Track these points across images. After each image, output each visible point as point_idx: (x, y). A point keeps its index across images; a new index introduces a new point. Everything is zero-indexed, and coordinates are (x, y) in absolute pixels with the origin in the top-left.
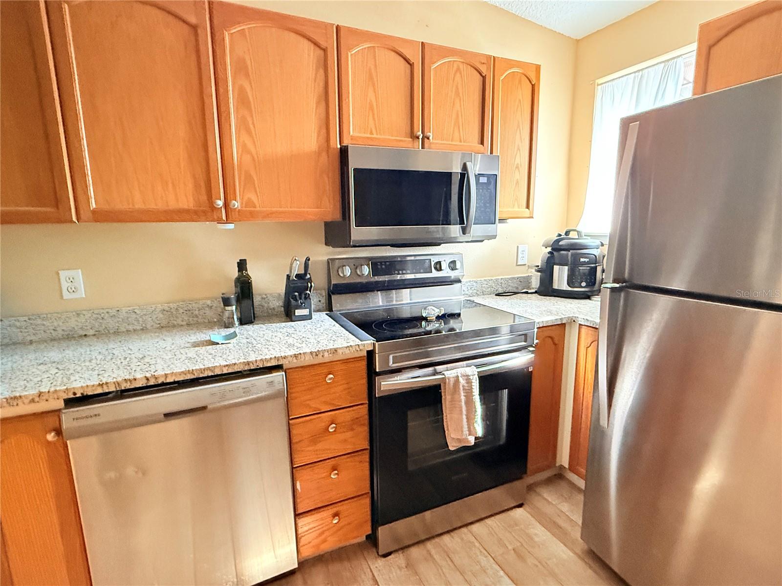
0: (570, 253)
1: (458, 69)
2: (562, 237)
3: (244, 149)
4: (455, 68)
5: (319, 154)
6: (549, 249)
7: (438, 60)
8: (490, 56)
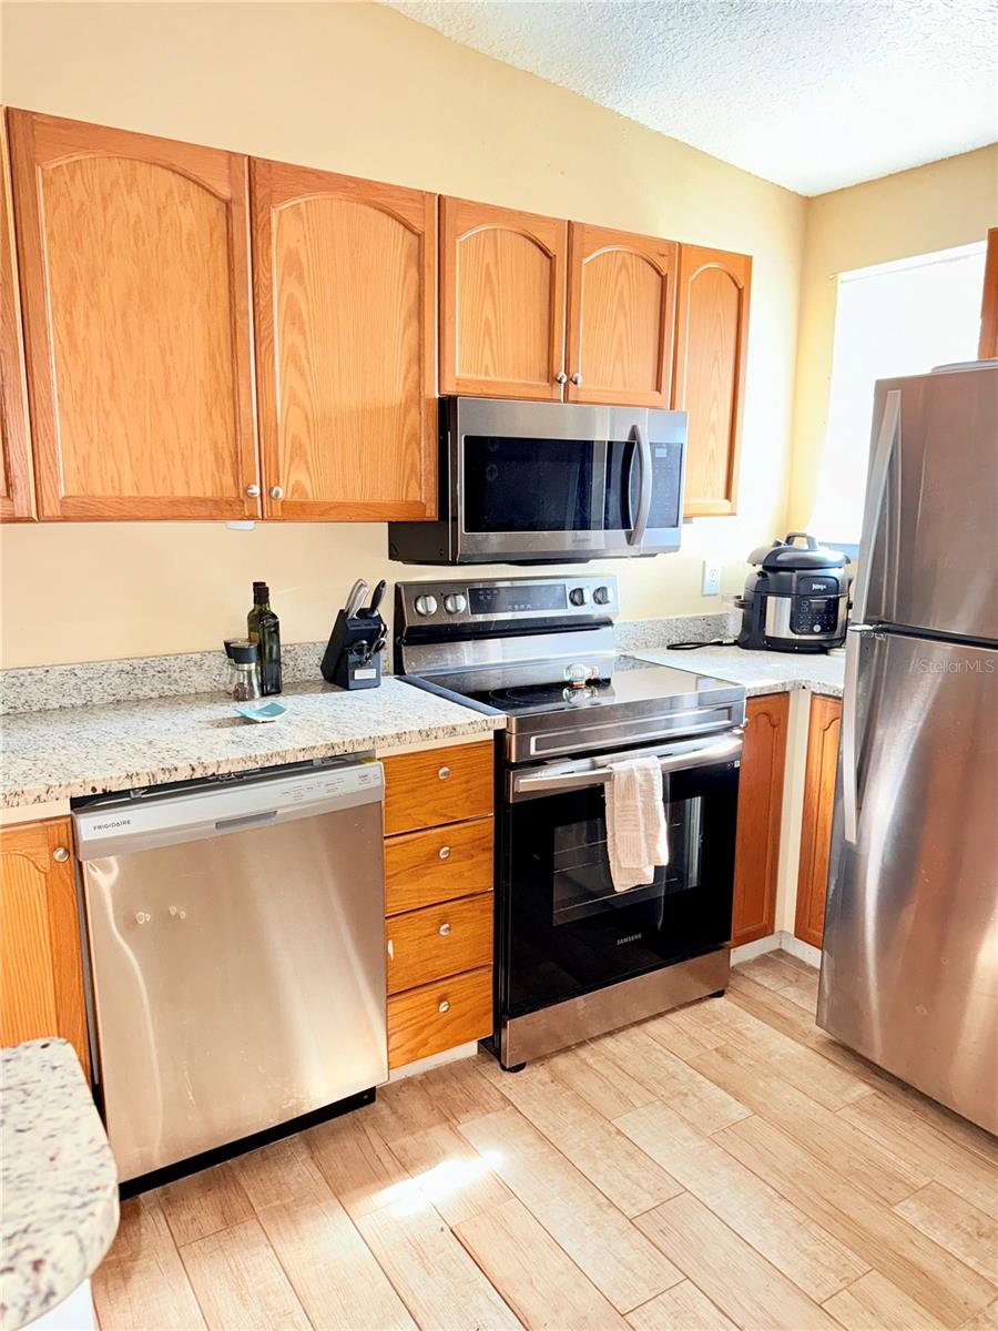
0: (794, 575)
1: (624, 265)
2: (782, 546)
3: (294, 400)
4: (619, 262)
5: (406, 408)
6: (759, 568)
7: (594, 251)
8: (674, 243)
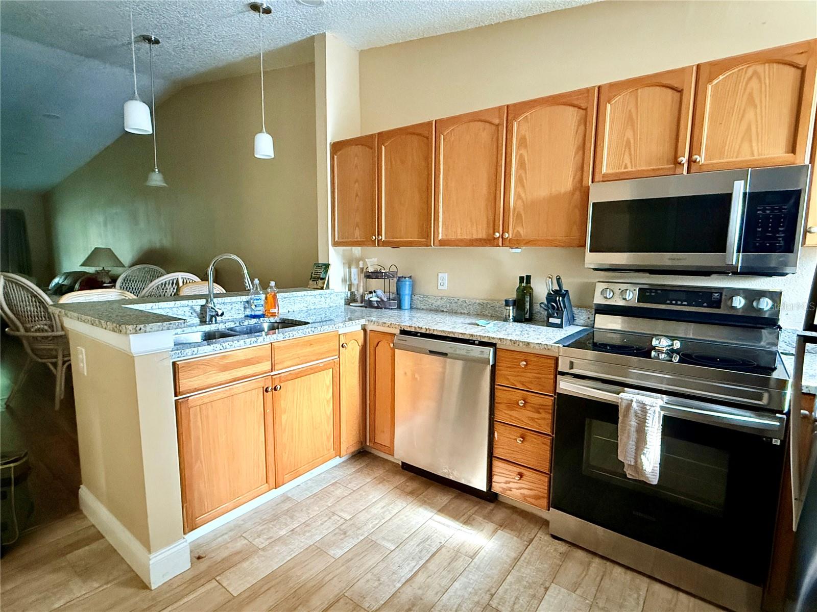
3: (518, 197)
5: (573, 193)
